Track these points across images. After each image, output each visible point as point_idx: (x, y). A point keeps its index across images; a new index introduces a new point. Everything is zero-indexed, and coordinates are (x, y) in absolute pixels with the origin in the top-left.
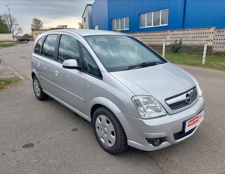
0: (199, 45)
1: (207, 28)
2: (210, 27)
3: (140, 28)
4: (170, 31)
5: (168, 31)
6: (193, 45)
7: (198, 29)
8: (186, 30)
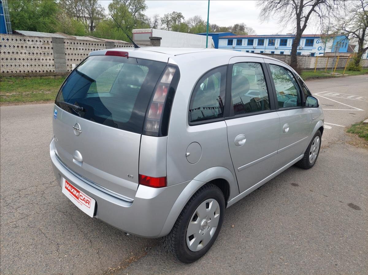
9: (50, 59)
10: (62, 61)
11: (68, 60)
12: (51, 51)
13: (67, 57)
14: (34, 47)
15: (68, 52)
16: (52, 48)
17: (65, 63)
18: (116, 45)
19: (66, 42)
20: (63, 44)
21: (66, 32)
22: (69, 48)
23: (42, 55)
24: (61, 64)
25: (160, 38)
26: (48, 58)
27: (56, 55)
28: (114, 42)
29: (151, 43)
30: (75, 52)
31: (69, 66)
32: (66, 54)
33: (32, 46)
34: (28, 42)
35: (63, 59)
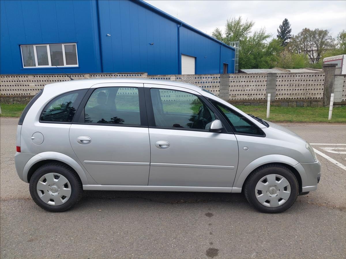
0: (132, 94)
1: (138, 73)
2: (142, 73)
3: (24, 67)
4: (89, 75)
5: (86, 75)
6: (125, 94)
7: (129, 75)
8: (113, 75)
9: (217, 91)
10: (226, 91)
11: (231, 90)
12: (218, 84)
13: (230, 88)
14: (206, 82)
15: (231, 84)
16: (219, 82)
17: (228, 93)
18: (279, 76)
19: (231, 77)
20: (228, 78)
21: (285, 66)
22: (233, 81)
23: (211, 87)
24: (225, 94)
25: (335, 64)
26: (215, 90)
27: (221, 87)
28: (276, 73)
29: (324, 71)
30: (238, 84)
31: (231, 96)
32: (230, 86)
33: (205, 82)
34: (203, 79)
35: (227, 90)
